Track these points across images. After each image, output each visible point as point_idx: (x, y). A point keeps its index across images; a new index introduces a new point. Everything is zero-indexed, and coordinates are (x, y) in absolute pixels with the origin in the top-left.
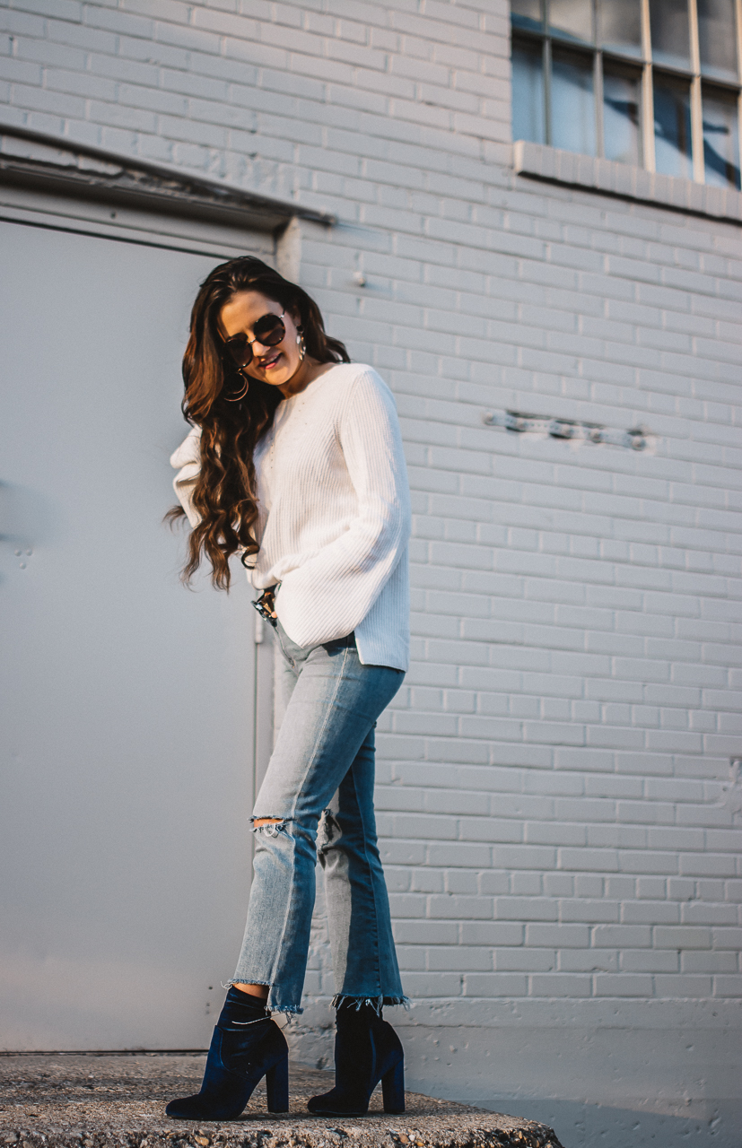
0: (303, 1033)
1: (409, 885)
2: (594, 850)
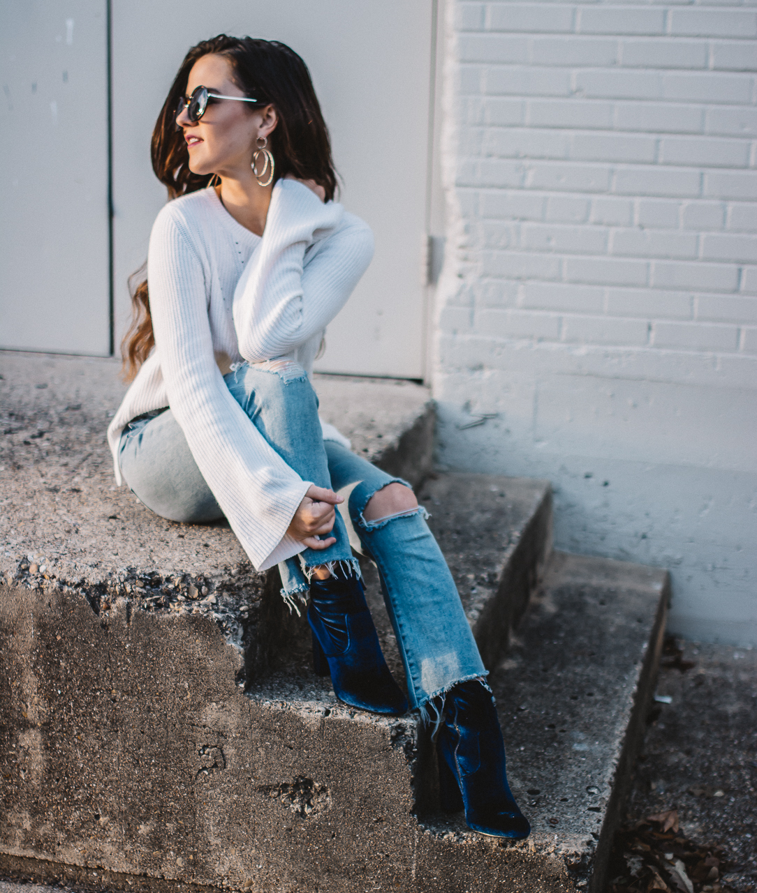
1: (588, 215)
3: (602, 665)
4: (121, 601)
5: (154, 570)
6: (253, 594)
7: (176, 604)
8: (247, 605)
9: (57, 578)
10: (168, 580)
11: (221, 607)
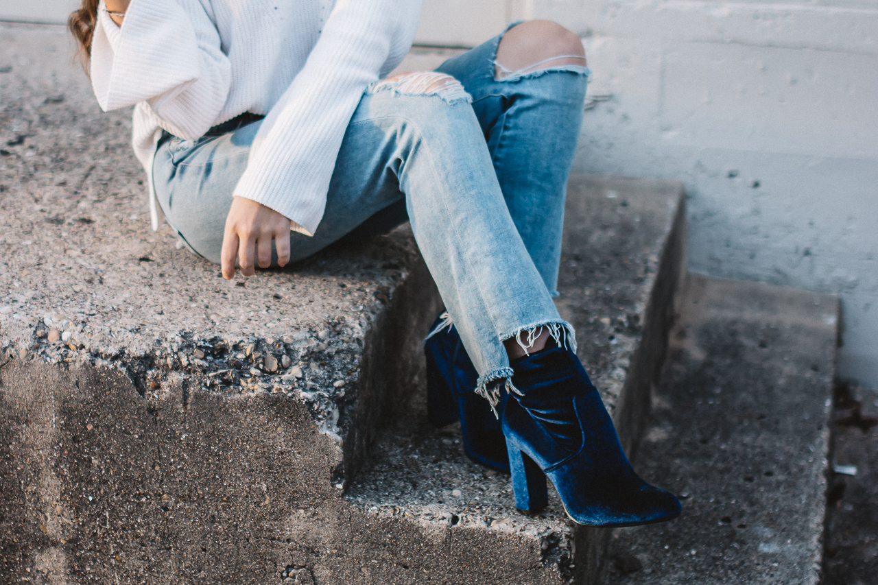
3: (776, 431)
4: (176, 378)
5: (216, 334)
6: (348, 363)
7: (249, 380)
8: (342, 379)
9: (87, 348)
10: (236, 347)
11: (310, 383)
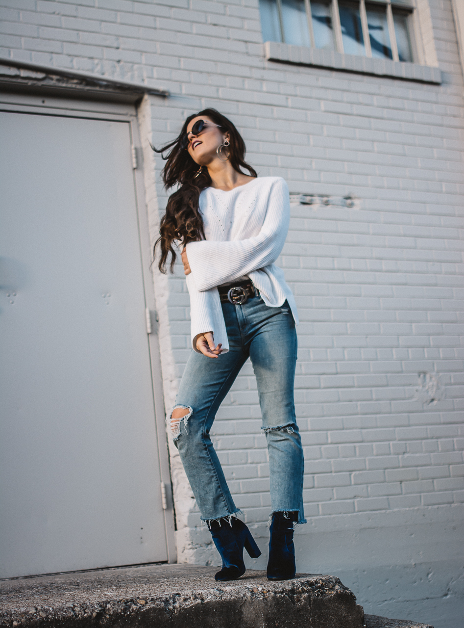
0: (196, 548)
1: (247, 460)
2: (348, 431)
9: (271, 591)
